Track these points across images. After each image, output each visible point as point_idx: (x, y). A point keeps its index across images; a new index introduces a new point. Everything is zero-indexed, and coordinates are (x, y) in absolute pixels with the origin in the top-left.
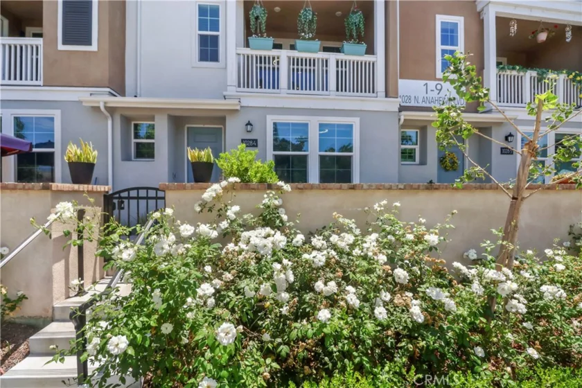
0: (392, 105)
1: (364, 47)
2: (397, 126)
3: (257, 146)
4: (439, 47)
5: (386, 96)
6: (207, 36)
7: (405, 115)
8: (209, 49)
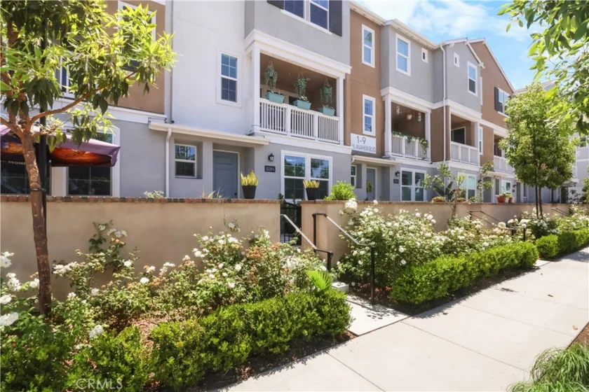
0: (347, 150)
1: (333, 111)
2: (350, 163)
3: (274, 171)
4: (364, 115)
5: (345, 144)
6: (227, 80)
7: (356, 157)
8: (229, 91)
